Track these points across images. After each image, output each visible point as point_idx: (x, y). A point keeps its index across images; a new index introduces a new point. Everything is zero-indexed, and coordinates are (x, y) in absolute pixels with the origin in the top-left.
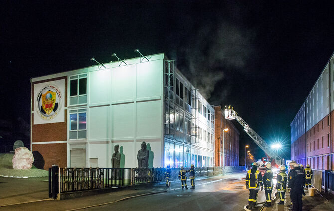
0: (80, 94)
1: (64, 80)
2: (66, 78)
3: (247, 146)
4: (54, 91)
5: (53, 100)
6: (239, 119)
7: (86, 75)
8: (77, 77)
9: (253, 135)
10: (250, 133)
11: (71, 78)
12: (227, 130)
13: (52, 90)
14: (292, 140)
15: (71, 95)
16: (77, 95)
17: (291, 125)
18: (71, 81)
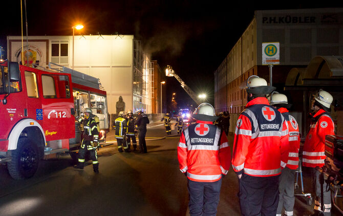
0: (61, 56)
1: (45, 42)
2: (47, 41)
3: (174, 94)
4: (35, 51)
5: (34, 58)
6: (177, 77)
7: (67, 42)
8: (59, 42)
9: (188, 90)
10: (186, 88)
11: (52, 42)
12: (164, 82)
13: (32, 49)
14: (216, 90)
15: (52, 56)
16: (58, 56)
17: (215, 74)
18: (52, 44)
